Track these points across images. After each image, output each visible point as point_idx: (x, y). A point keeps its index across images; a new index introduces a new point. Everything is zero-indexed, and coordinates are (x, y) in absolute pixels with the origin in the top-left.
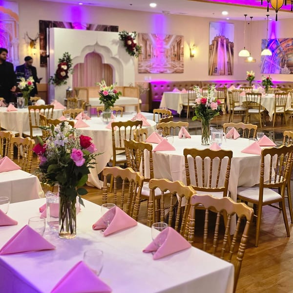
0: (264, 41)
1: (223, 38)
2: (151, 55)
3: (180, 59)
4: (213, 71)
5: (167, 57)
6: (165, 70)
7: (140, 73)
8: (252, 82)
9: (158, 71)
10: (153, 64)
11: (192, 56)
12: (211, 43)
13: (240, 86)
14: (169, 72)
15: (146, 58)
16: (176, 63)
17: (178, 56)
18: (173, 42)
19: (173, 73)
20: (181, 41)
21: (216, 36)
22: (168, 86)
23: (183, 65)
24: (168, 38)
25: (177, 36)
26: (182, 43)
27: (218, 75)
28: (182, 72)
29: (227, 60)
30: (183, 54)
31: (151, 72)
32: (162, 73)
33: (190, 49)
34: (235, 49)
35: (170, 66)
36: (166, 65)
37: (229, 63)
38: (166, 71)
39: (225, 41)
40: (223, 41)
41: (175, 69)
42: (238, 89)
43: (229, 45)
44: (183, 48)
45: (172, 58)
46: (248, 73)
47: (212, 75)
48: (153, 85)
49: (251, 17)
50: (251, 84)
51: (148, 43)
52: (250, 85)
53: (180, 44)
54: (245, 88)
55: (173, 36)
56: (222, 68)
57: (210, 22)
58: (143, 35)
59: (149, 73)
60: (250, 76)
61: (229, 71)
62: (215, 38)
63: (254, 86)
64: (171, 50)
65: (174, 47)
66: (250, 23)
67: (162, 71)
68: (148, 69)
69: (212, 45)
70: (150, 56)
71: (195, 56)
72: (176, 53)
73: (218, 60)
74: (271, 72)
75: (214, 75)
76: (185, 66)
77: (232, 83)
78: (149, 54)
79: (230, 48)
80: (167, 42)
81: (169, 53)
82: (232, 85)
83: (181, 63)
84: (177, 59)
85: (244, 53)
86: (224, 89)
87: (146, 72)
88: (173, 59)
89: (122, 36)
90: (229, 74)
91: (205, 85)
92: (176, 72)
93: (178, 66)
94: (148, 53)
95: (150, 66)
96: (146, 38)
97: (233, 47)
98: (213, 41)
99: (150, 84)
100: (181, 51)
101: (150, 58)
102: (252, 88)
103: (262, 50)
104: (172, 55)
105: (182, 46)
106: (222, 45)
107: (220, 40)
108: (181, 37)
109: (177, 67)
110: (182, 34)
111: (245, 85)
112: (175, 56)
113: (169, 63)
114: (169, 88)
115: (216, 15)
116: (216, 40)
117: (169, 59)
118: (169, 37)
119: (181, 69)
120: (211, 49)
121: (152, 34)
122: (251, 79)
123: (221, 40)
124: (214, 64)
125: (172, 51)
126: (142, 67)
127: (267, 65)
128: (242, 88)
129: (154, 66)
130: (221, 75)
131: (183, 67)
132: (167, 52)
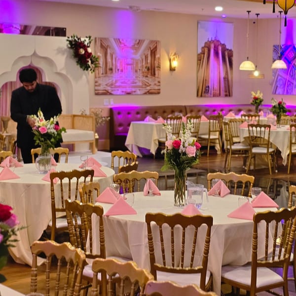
0: (276, 48)
1: (217, 44)
2: (114, 68)
3: (155, 74)
4: (204, 90)
5: (136, 71)
6: (134, 90)
7: (97, 94)
8: (260, 107)
9: (123, 92)
10: (116, 82)
11: (172, 69)
12: (200, 51)
13: (242, 113)
14: (139, 92)
15: (106, 73)
16: (150, 80)
17: (152, 70)
18: (144, 50)
19: (145, 93)
20: (156, 47)
21: (206, 41)
22: (138, 113)
23: (159, 82)
24: (138, 43)
25: (152, 42)
26: (158, 50)
27: (211, 97)
28: (159, 93)
29: (223, 75)
30: (159, 67)
31: (112, 93)
32: (129, 94)
33: (170, 60)
34: (234, 59)
35: (140, 84)
36: (136, 83)
37: (226, 79)
38: (135, 92)
39: (220, 48)
40: (218, 48)
41: (148, 88)
42: (238, 117)
43: (226, 54)
44: (159, 58)
45: (143, 72)
46: (254, 94)
47: (201, 96)
48: (115, 113)
49: (258, 15)
50: (258, 110)
51: (109, 51)
52: (256, 112)
53: (154, 52)
54: (249, 116)
55: (144, 41)
56: (216, 87)
57: (199, 21)
58: (101, 40)
59: (111, 94)
60: (256, 99)
61: (226, 92)
62: (206, 43)
63: (262, 113)
64: (142, 60)
65: (146, 57)
66: (256, 22)
67: (129, 91)
68: (109, 89)
69: (201, 53)
70: (111, 69)
71: (176, 69)
72: (149, 65)
73: (211, 75)
74: (287, 93)
75: (205, 97)
76: (162, 83)
77: (231, 108)
78: (111, 66)
79: (227, 58)
80: (137, 50)
81: (139, 65)
82: (230, 110)
83: (157, 80)
84: (152, 75)
85: (247, 66)
86: (219, 118)
87: (106, 93)
88: (145, 74)
89: (70, 42)
90: (226, 96)
91: (191, 111)
92: (149, 93)
93: (152, 84)
94: (109, 66)
95: (112, 85)
96: (105, 44)
97: (232, 56)
98: (203, 48)
99: (111, 110)
100: (156, 63)
101: (112, 72)
102: (259, 116)
103: (274, 61)
104: (144, 69)
105: (157, 56)
106: (216, 53)
107: (212, 46)
108: (157, 42)
109: (150, 85)
110: (158, 39)
111: (250, 111)
112: (148, 69)
113: (140, 79)
114: (139, 116)
115: (206, 12)
116: (207, 46)
117: (140, 74)
118: (140, 42)
119: (157, 88)
120: (200, 59)
121: (114, 39)
122: (257, 102)
123: (215, 47)
124: (205, 81)
125: (144, 64)
126: (99, 85)
127: (281, 82)
128: (245, 116)
129: (117, 84)
130: (214, 96)
131: (159, 85)
132: (137, 63)
